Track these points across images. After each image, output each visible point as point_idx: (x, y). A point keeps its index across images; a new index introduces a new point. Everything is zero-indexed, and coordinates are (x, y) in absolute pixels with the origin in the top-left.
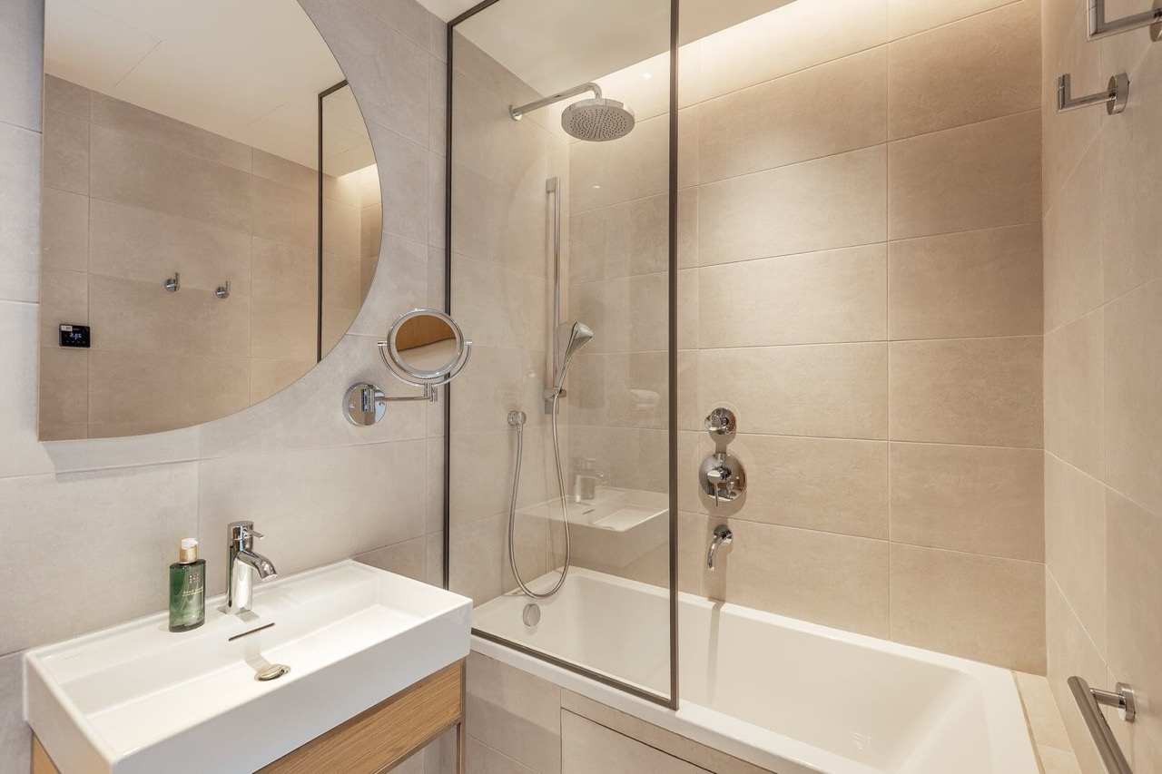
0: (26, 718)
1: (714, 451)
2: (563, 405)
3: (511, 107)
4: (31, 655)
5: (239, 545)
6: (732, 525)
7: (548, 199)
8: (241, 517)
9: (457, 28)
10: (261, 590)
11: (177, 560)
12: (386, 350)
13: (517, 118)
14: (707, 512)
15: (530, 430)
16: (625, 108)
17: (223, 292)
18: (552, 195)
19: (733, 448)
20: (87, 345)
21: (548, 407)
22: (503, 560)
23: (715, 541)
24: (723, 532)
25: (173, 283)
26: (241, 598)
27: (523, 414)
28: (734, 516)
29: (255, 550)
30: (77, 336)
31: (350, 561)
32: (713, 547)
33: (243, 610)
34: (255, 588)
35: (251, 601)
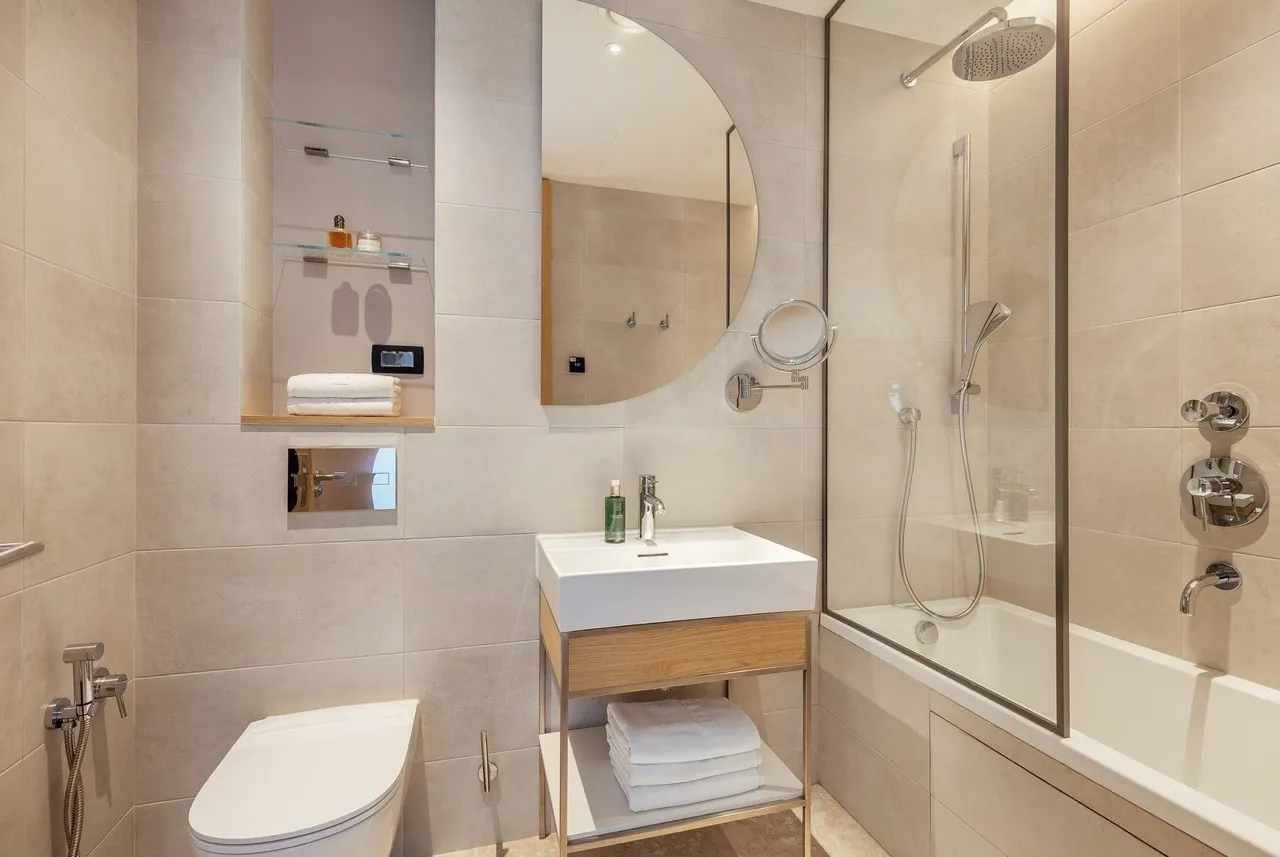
0: (537, 575)
1: (1207, 455)
2: (976, 404)
3: (902, 75)
4: (539, 537)
5: (647, 491)
6: (1240, 561)
7: (955, 164)
8: (648, 473)
9: (835, 18)
10: (661, 533)
11: (609, 495)
12: (757, 340)
13: (910, 85)
14: (1196, 542)
15: (930, 431)
16: (1038, 22)
17: (664, 325)
18: (960, 159)
19: (1242, 450)
20: (583, 371)
21: (954, 405)
22: (893, 566)
23: (1199, 579)
24: (1222, 573)
25: (631, 322)
26: (648, 535)
27: (918, 411)
28: (1243, 550)
29: (656, 495)
30: (578, 365)
31: (732, 528)
32: (1193, 585)
33: (647, 541)
34: (657, 531)
35: (654, 537)
